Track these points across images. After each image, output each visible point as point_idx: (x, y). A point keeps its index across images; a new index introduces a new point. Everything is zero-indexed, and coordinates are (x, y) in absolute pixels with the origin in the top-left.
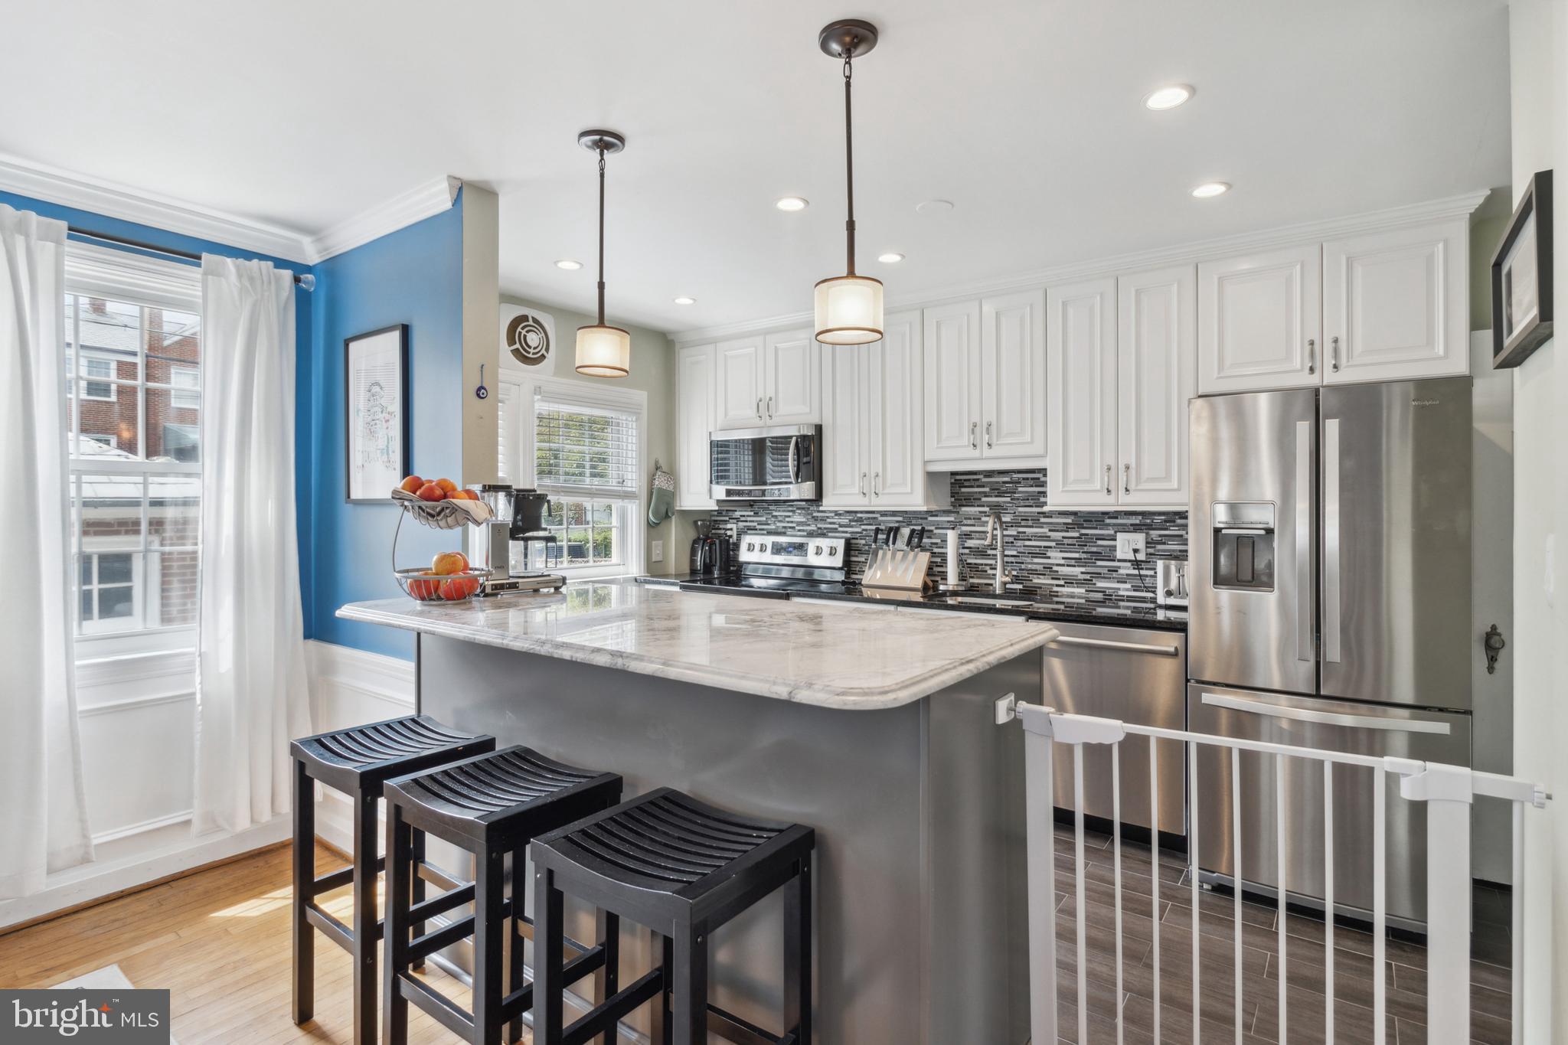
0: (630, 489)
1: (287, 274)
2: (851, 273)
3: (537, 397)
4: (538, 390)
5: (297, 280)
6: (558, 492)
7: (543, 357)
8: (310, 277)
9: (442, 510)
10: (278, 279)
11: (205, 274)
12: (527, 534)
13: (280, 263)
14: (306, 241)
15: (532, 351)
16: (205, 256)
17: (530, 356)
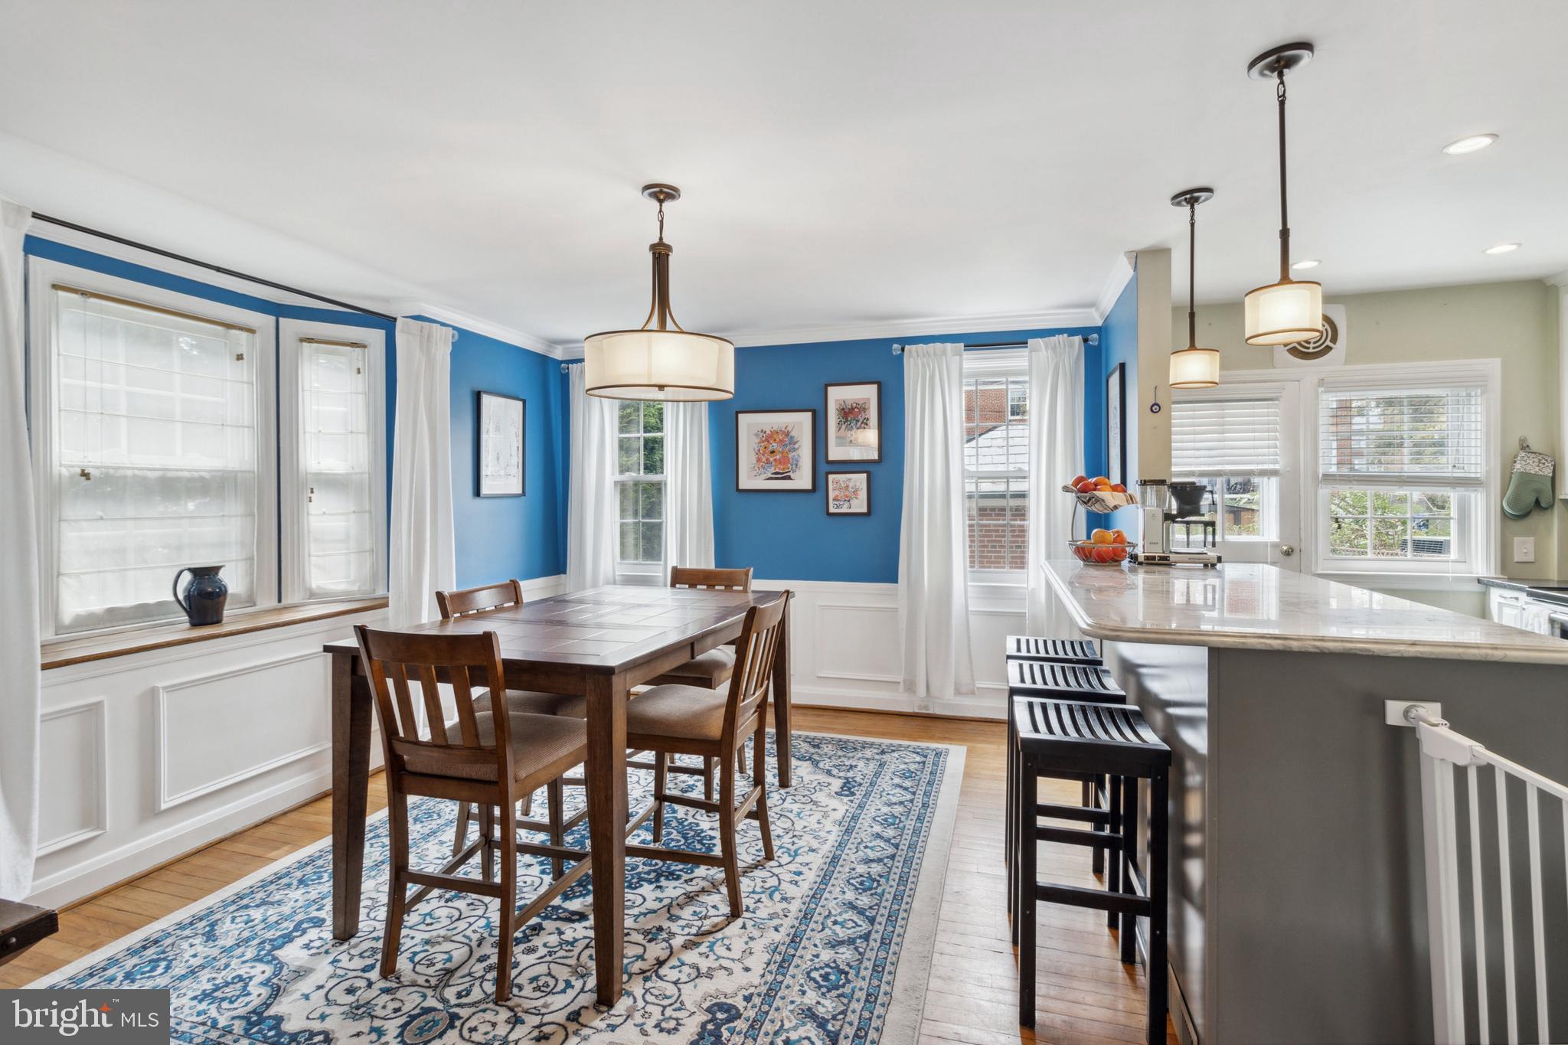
0: (1473, 475)
1: (1077, 339)
2: (1285, 279)
3: (1321, 389)
4: (1321, 382)
5: (1086, 340)
6: (1350, 481)
7: (1329, 349)
8: (1095, 336)
9: (1090, 499)
10: (1071, 346)
11: (1031, 352)
12: (1187, 519)
13: (1072, 332)
14: (1093, 310)
15: (1312, 345)
16: (1030, 341)
17: (1311, 350)
